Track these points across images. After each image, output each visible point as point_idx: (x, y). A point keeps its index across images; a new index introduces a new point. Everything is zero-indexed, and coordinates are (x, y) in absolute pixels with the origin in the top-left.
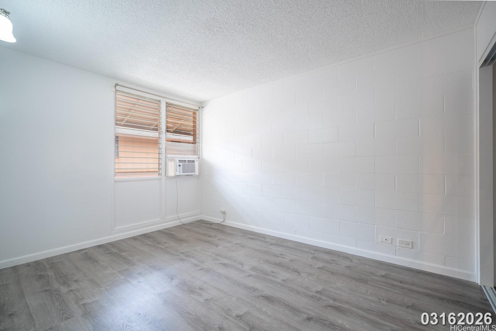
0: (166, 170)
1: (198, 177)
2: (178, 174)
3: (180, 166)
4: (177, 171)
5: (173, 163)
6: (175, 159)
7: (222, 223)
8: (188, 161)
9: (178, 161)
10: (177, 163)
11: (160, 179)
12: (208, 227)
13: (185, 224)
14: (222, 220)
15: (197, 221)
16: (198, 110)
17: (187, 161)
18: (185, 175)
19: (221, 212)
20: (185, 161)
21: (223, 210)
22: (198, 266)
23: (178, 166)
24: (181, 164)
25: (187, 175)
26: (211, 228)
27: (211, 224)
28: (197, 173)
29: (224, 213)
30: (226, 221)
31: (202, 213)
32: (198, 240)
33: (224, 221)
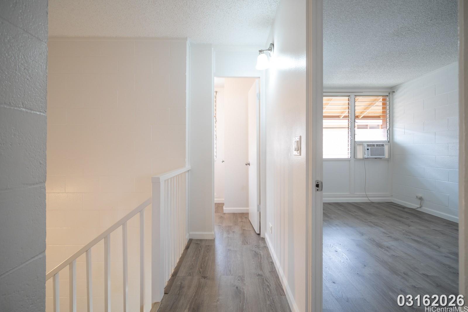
0: (354, 153)
1: (388, 160)
2: (366, 156)
3: (368, 149)
4: (365, 154)
5: (361, 147)
6: (364, 143)
7: (419, 210)
8: (377, 145)
9: (366, 146)
10: (365, 147)
11: (350, 161)
12: (399, 210)
13: (373, 203)
14: (419, 206)
15: (386, 202)
16: (387, 96)
17: (375, 145)
18: (373, 158)
19: (417, 197)
20: (374, 145)
21: (420, 195)
22: (387, 234)
23: (366, 149)
24: (369, 148)
25: (376, 158)
26: (403, 211)
27: (404, 208)
28: (386, 156)
29: (421, 199)
30: (423, 208)
31: (392, 196)
32: (387, 217)
33: (420, 207)
